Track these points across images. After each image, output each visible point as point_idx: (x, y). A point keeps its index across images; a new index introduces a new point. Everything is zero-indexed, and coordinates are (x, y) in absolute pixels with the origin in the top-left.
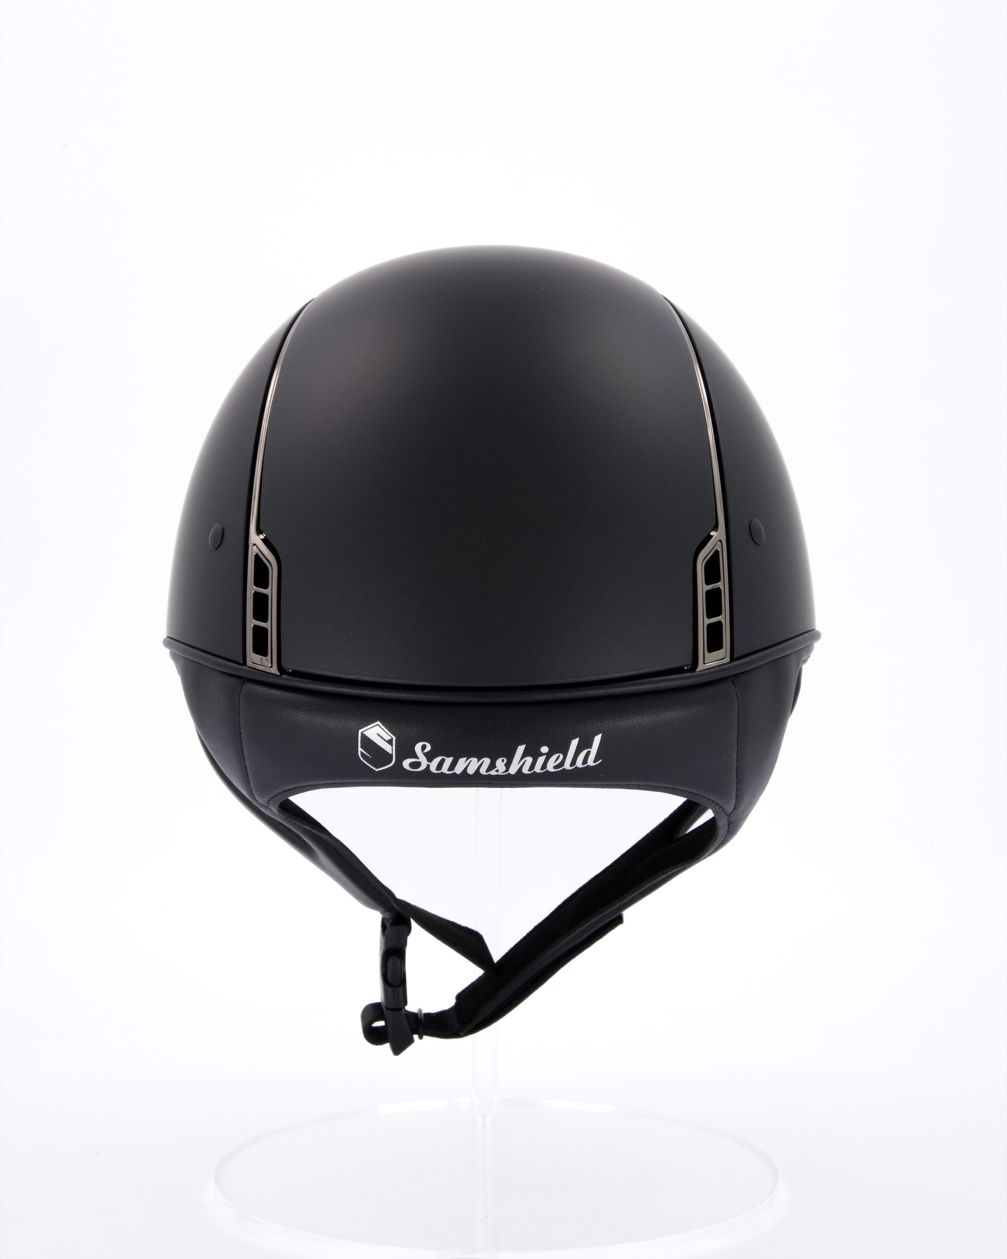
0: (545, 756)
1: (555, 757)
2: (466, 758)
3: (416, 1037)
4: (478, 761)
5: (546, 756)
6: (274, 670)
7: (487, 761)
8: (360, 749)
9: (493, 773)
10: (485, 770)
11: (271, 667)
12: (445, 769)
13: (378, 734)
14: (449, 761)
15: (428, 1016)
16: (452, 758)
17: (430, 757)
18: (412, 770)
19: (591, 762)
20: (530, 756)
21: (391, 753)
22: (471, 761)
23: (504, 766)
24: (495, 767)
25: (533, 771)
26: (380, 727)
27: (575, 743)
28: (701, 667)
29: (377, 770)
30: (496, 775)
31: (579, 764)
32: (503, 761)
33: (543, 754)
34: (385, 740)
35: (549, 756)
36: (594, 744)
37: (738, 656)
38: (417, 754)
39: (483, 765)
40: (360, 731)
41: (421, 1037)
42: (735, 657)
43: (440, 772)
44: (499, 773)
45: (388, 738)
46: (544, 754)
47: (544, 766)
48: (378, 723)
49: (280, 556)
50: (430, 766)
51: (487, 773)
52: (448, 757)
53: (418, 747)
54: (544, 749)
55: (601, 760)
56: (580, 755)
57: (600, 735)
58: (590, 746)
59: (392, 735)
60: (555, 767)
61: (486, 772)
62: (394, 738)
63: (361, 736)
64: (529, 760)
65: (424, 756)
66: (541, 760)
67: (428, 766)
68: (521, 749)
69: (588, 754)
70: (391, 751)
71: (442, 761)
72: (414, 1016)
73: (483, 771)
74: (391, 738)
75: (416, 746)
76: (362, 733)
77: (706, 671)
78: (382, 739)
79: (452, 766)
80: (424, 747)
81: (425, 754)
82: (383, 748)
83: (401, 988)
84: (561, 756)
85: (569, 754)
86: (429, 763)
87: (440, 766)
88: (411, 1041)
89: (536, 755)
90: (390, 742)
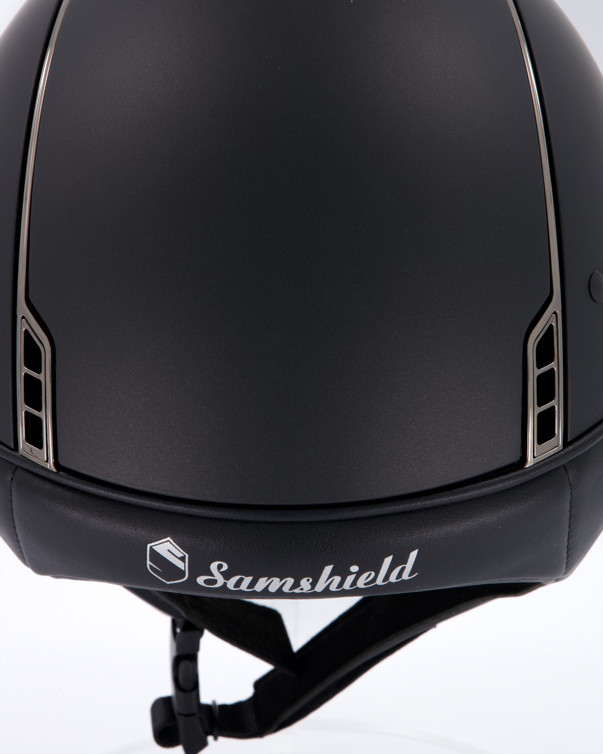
0: (354, 576)
1: (366, 575)
2: (267, 578)
3: (210, 739)
4: (281, 581)
5: (355, 574)
6: (50, 465)
7: (290, 581)
8: (149, 563)
9: (297, 591)
10: (289, 589)
11: (47, 461)
12: (244, 586)
13: (169, 550)
14: (248, 580)
15: (223, 707)
16: (252, 577)
17: (227, 575)
18: (207, 586)
19: (406, 576)
20: (338, 576)
21: (183, 569)
22: (272, 581)
23: (310, 585)
24: (299, 585)
25: (342, 588)
26: (171, 543)
27: (388, 561)
28: (530, 461)
29: (168, 583)
30: (300, 593)
31: (393, 578)
32: (308, 580)
33: (352, 573)
34: (177, 557)
35: (359, 574)
36: (409, 560)
37: (574, 436)
38: (213, 572)
39: (286, 584)
40: (149, 546)
41: (216, 739)
42: (569, 440)
43: (238, 589)
44: (304, 591)
45: (180, 555)
46: (354, 573)
47: (354, 583)
48: (169, 539)
49: (54, 339)
50: (227, 584)
51: (291, 592)
52: (247, 576)
53: (214, 566)
54: (354, 569)
55: (417, 574)
56: (394, 571)
57: (416, 551)
58: (405, 562)
59: (184, 553)
60: (365, 584)
61: (290, 590)
62: (187, 556)
63: (150, 550)
64: (337, 579)
65: (220, 574)
66: (350, 579)
67: (225, 584)
68: (328, 569)
69: (403, 569)
70: (184, 567)
71: (241, 580)
72: (209, 709)
73: (286, 589)
74: (183, 555)
75: (212, 565)
76: (151, 547)
77: (539, 465)
78: (173, 556)
79: (252, 584)
80: (220, 567)
81: (222, 573)
82: (175, 564)
83: (194, 693)
84: (373, 574)
85: (381, 571)
86: (226, 581)
87: (238, 583)
88: (204, 744)
89: (344, 573)
90: (182, 559)
